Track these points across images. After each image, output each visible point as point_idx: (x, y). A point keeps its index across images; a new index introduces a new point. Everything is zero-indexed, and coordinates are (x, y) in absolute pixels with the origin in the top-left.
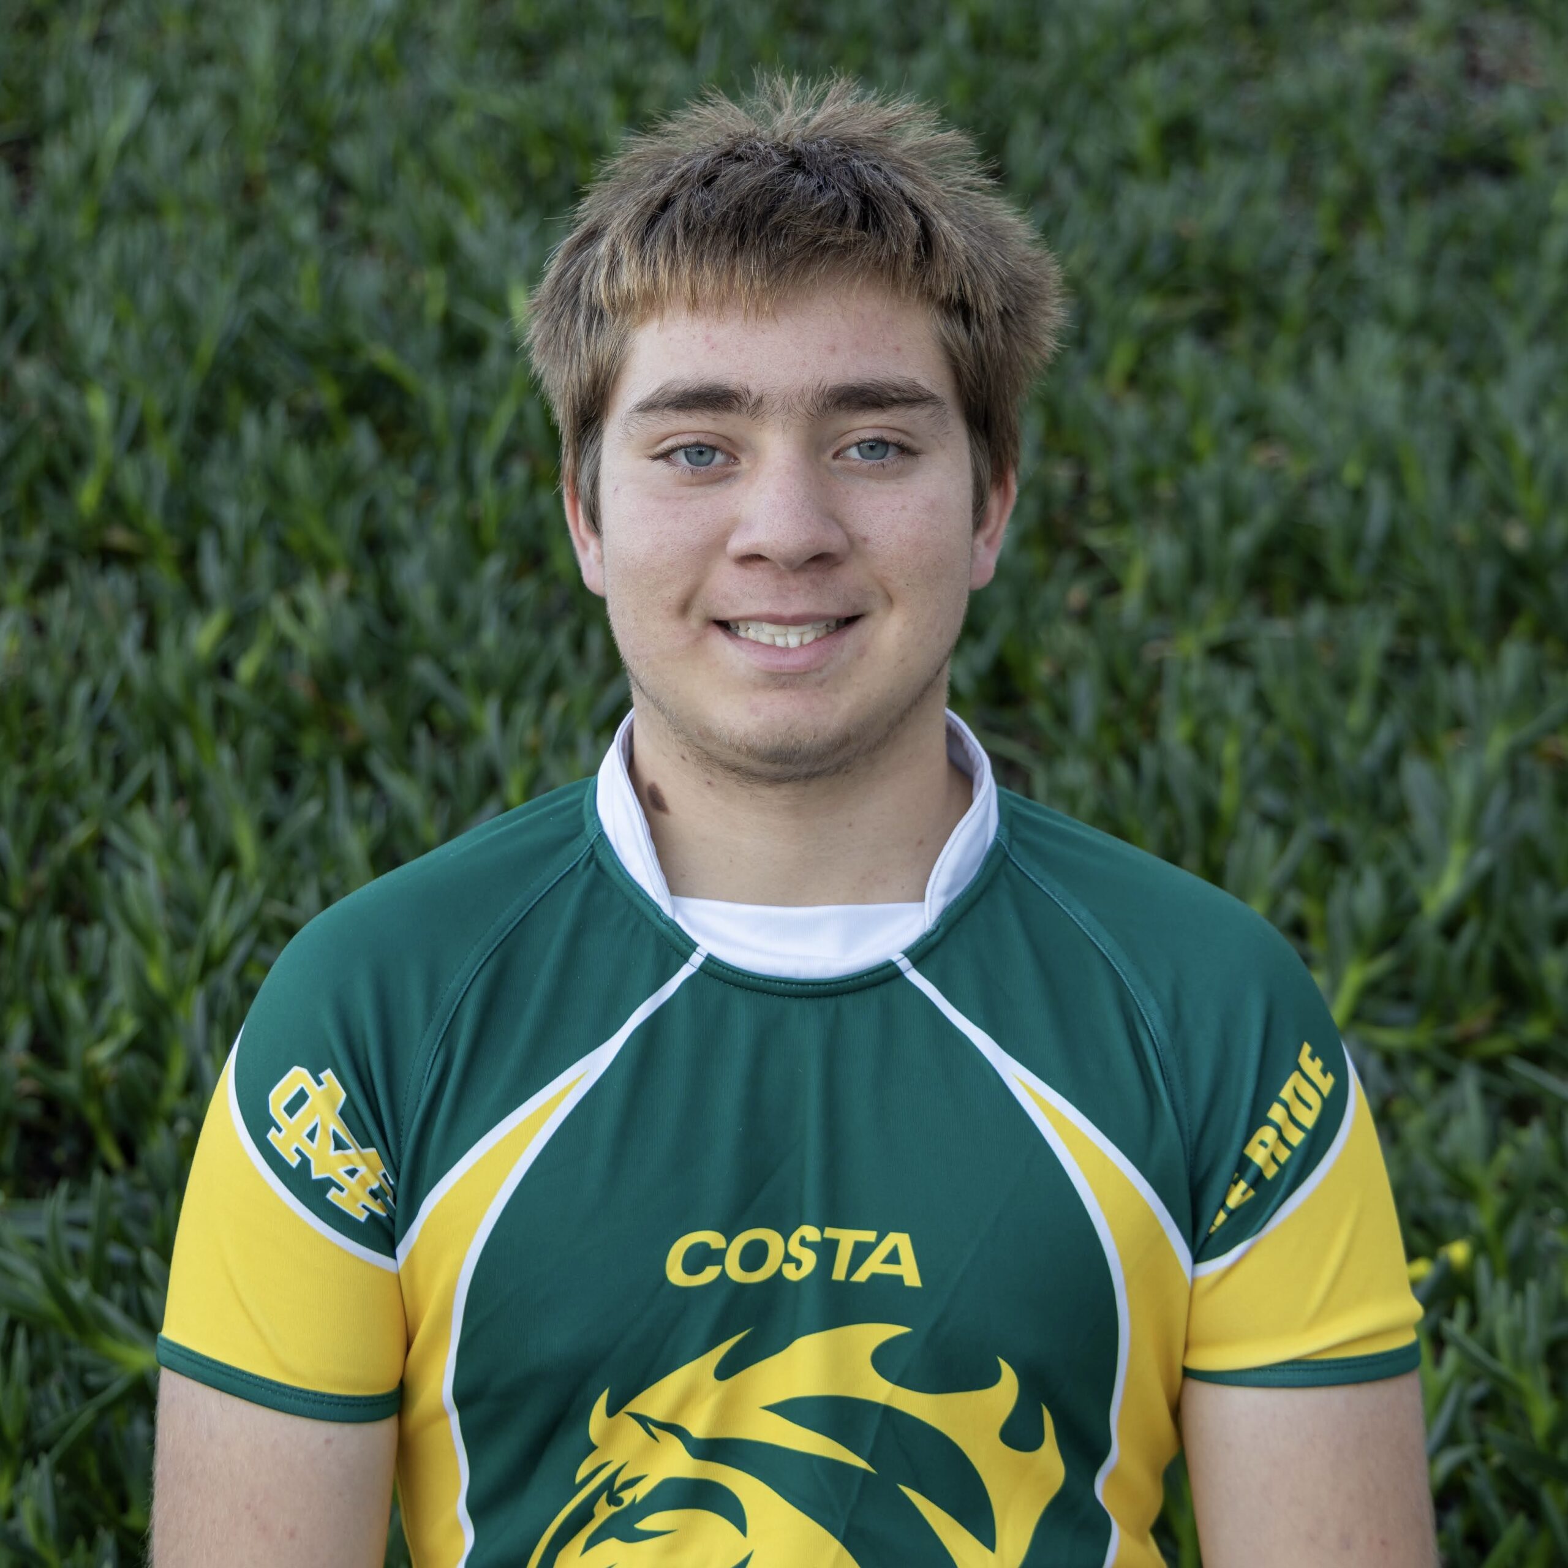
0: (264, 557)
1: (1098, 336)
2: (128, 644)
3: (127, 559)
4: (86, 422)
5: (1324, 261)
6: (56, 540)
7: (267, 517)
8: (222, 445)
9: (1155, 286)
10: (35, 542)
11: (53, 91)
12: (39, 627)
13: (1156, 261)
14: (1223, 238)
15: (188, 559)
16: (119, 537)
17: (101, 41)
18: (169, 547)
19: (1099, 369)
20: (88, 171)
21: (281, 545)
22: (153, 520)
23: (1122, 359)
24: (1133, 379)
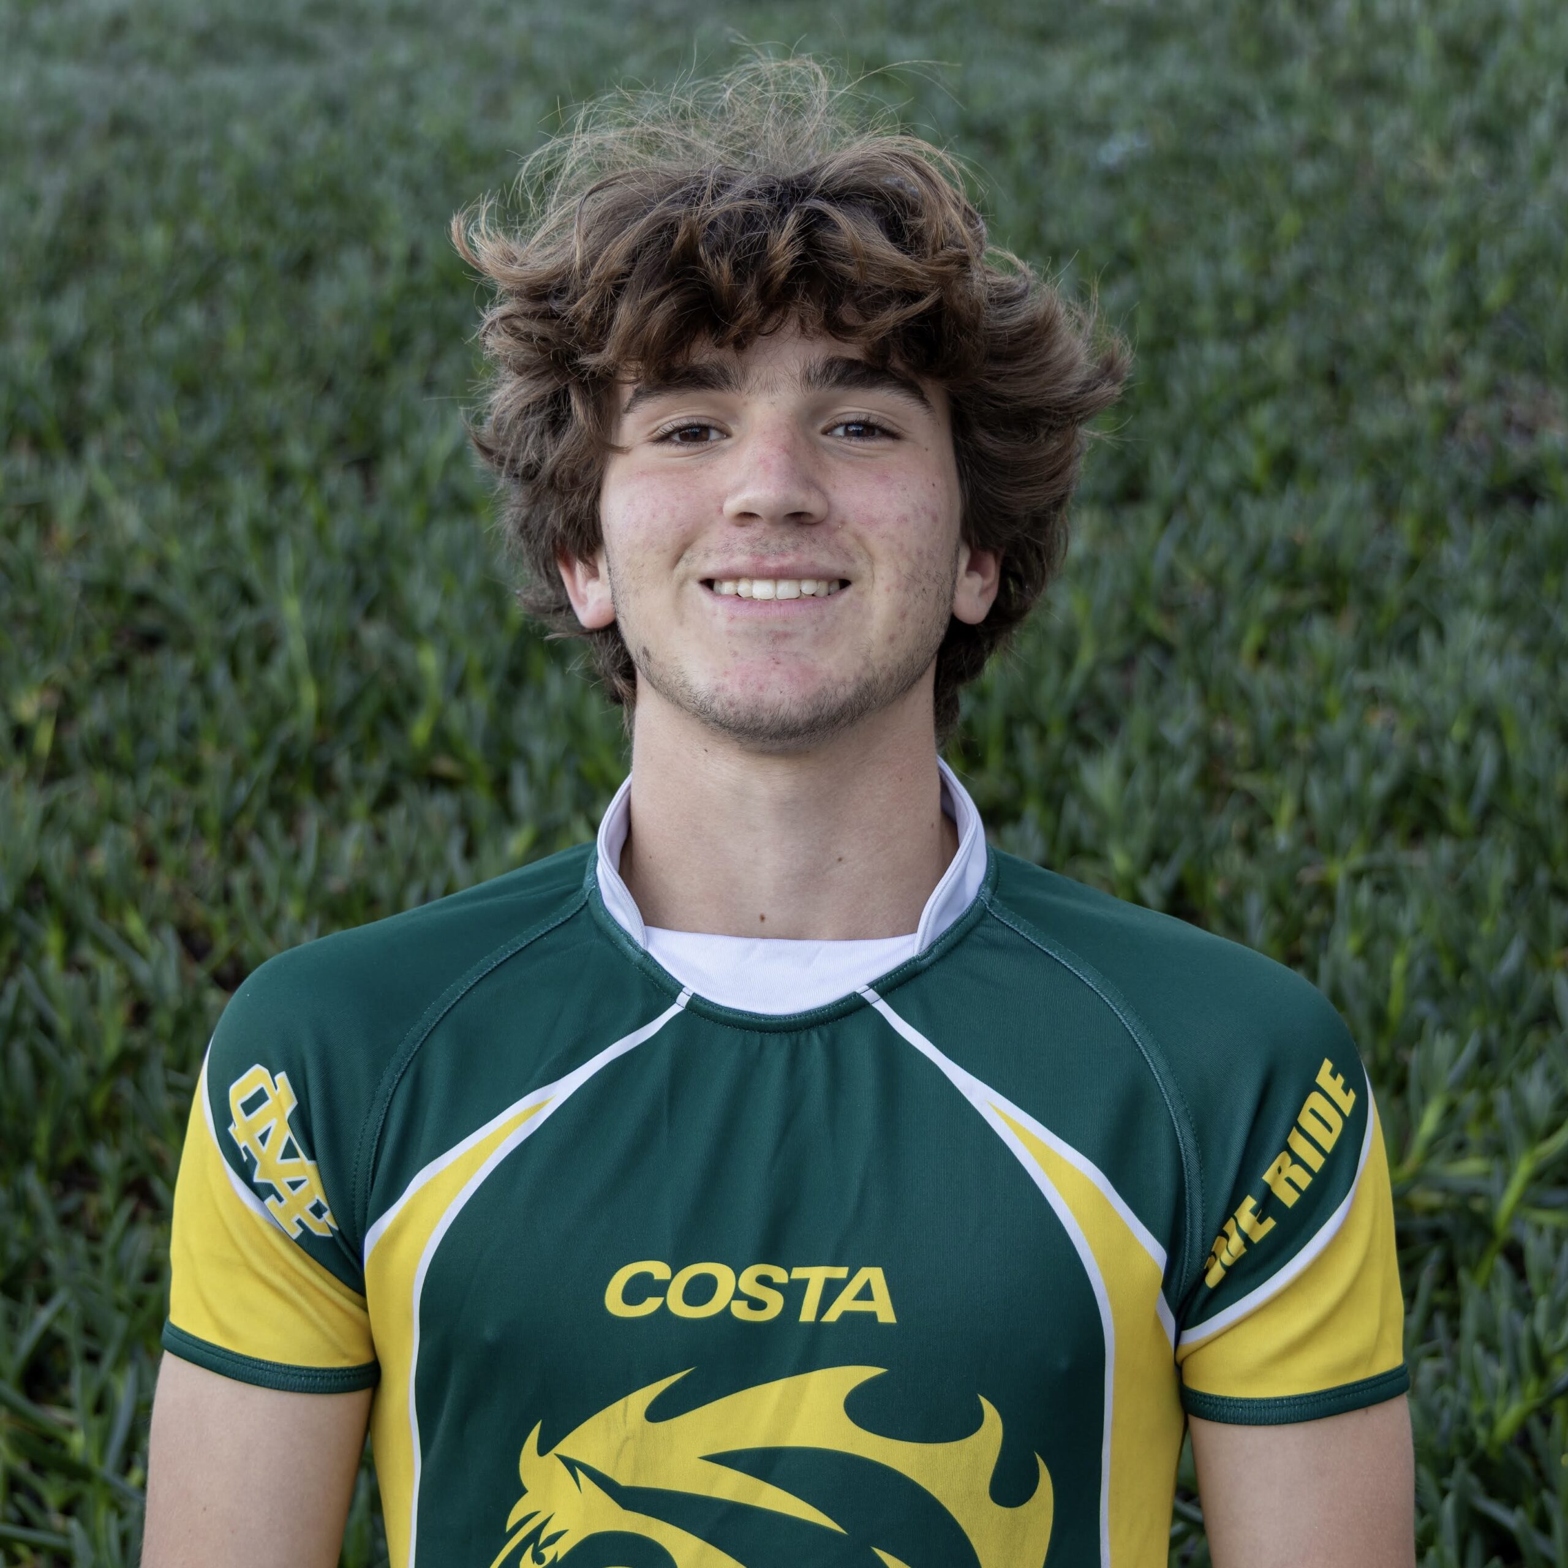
0: (565, 785)
1: (1232, 618)
2: (454, 851)
3: (448, 783)
4: (419, 675)
5: (1412, 565)
6: (395, 768)
7: (568, 752)
8: (528, 695)
9: (1275, 579)
10: (377, 769)
11: (390, 420)
12: (380, 838)
13: (1276, 559)
14: (1330, 546)
15: (501, 784)
16: (445, 766)
17: (429, 385)
18: (485, 774)
19: (1235, 644)
20: (419, 481)
21: (580, 775)
22: (474, 753)
23: (1252, 638)
24: (1262, 653)
